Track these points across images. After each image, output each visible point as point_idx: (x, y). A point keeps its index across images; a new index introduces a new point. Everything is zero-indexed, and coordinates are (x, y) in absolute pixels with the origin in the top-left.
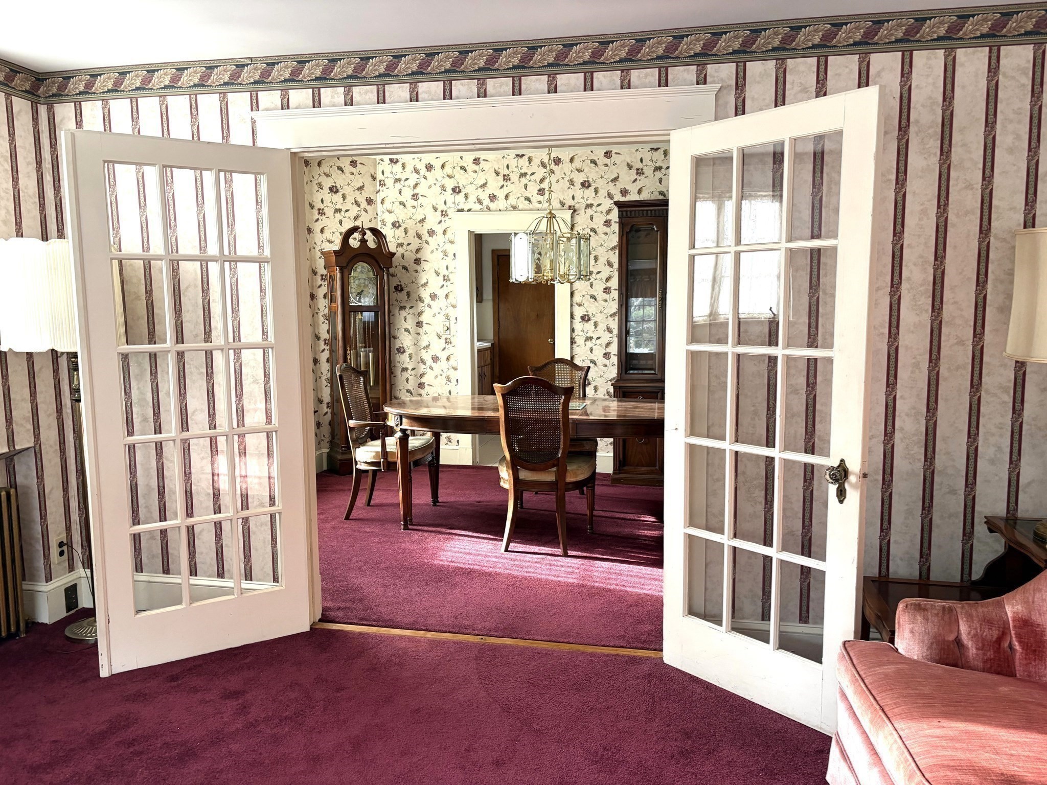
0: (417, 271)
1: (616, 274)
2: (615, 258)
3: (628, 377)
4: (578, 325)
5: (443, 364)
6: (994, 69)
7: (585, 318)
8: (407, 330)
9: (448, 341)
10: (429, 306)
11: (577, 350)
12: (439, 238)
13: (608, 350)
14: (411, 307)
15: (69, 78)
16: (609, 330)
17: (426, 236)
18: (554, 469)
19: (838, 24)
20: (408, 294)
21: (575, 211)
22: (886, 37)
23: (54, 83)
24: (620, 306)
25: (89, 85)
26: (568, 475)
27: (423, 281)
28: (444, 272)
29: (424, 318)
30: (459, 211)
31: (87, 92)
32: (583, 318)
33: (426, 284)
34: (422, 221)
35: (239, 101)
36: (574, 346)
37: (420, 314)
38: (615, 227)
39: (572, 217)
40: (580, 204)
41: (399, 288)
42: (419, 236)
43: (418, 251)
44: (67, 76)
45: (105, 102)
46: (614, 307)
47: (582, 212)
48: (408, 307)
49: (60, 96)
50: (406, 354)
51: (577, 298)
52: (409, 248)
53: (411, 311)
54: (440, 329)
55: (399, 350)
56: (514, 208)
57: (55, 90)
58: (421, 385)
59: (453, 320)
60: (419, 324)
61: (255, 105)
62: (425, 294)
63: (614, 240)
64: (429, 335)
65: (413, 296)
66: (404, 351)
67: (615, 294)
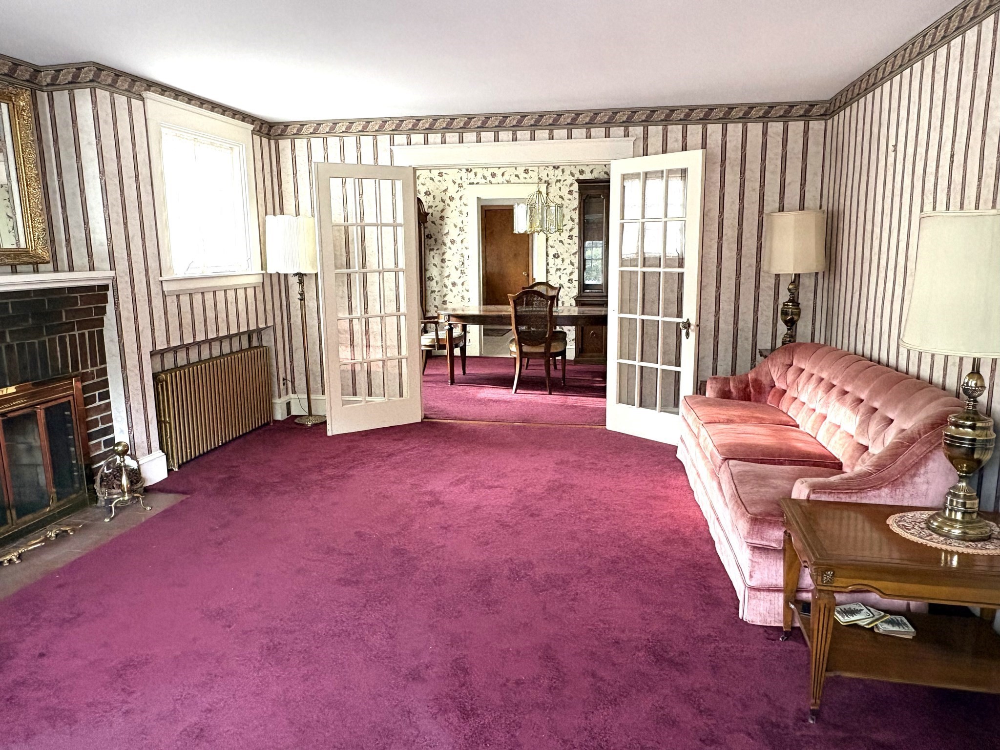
0: (441, 225)
1: (577, 227)
2: (576, 216)
3: (585, 294)
4: (551, 260)
5: (459, 287)
6: (765, 133)
7: (556, 256)
8: (435, 265)
9: (462, 272)
10: (450, 248)
11: (550, 277)
12: (457, 202)
13: (571, 277)
14: (438, 249)
15: (288, 126)
16: (572, 264)
17: (448, 201)
18: (544, 345)
19: (692, 109)
20: (436, 240)
21: (549, 184)
22: (716, 116)
23: (279, 128)
24: (580, 248)
25: (299, 130)
26: (552, 348)
27: (446, 231)
28: (460, 225)
29: (446, 257)
30: (470, 184)
31: (298, 133)
32: (554, 256)
33: (448, 233)
34: (445, 191)
35: (383, 140)
36: (549, 274)
37: (444, 254)
38: (576, 195)
39: (547, 188)
40: (553, 180)
41: (429, 237)
42: (443, 201)
43: (442, 211)
44: (286, 125)
45: (309, 140)
46: (575, 248)
47: (553, 185)
48: (435, 248)
49: (282, 135)
50: (434, 281)
51: (550, 242)
52: (437, 209)
53: (438, 252)
54: (458, 265)
55: (429, 278)
56: (508, 182)
57: (279, 132)
58: (444, 302)
59: (466, 257)
60: (443, 261)
61: (392, 143)
62: (447, 240)
63: (576, 203)
64: (450, 268)
65: (440, 241)
66: (433, 279)
67: (576, 240)
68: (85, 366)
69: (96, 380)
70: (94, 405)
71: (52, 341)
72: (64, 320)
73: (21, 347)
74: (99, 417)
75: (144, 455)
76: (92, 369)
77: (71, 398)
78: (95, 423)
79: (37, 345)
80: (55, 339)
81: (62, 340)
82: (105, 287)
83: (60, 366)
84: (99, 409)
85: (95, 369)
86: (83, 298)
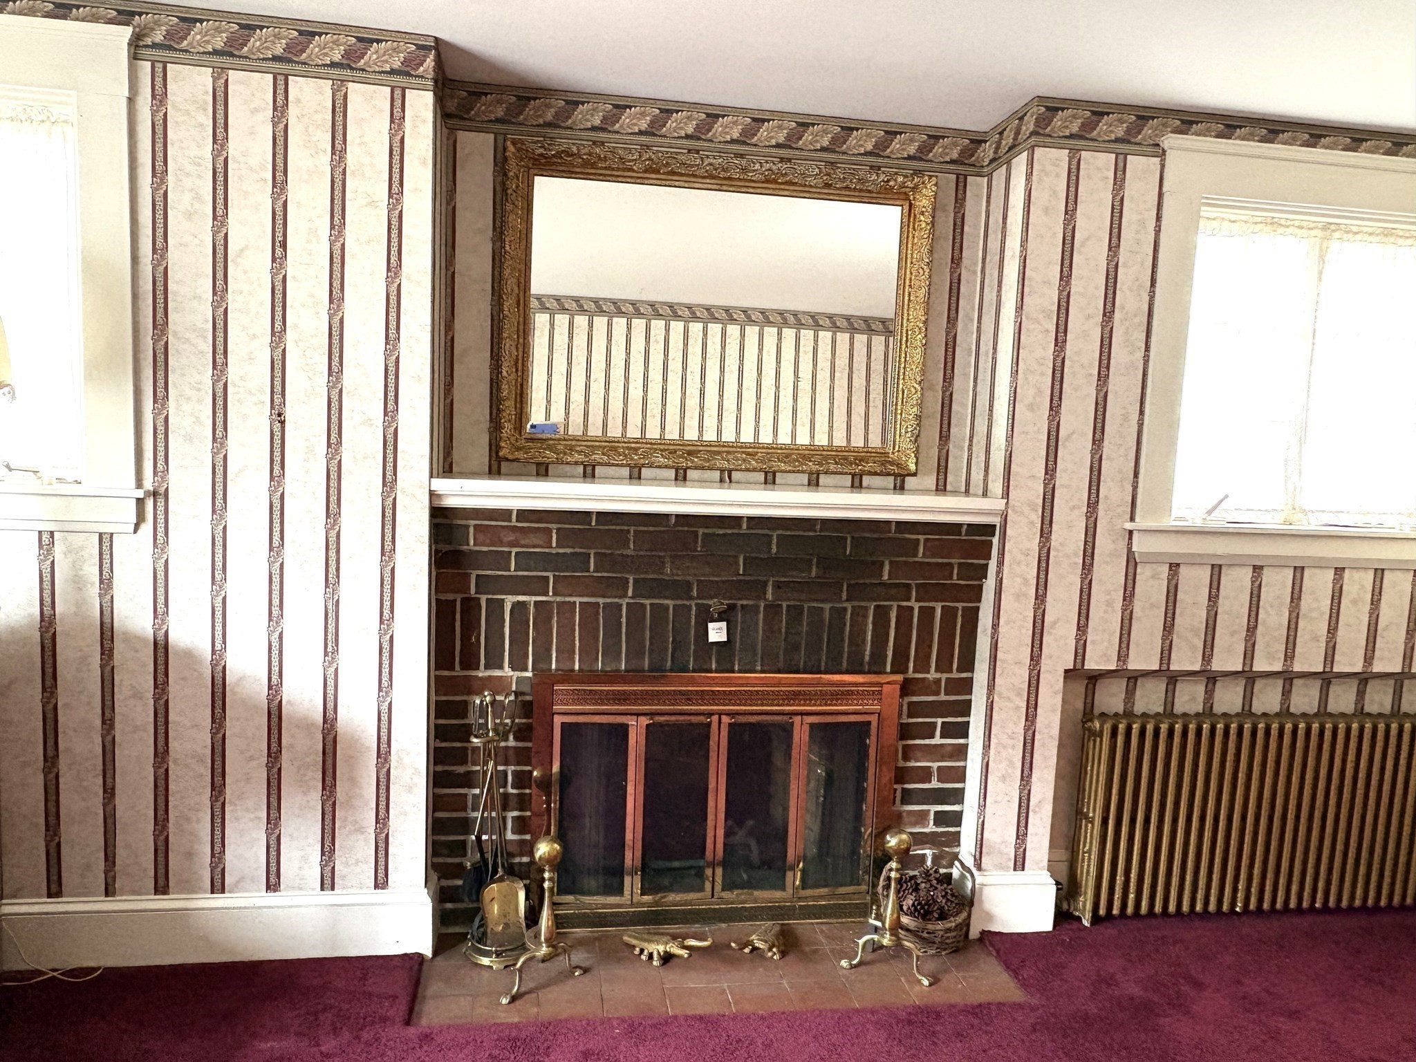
68: (923, 666)
69: (943, 697)
70: (927, 742)
71: (859, 613)
72: (886, 577)
73: (795, 613)
74: (935, 765)
75: (1001, 867)
76: (938, 675)
77: (874, 719)
78: (925, 775)
79: (827, 615)
80: (866, 609)
81: (882, 614)
82: (989, 529)
83: (867, 658)
84: (935, 752)
85: (944, 676)
86: (929, 544)
